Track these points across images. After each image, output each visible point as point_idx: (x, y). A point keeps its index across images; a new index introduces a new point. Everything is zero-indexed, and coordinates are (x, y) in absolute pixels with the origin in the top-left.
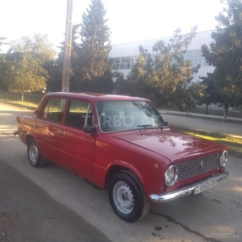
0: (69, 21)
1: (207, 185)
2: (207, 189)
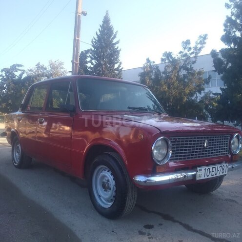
0: (77, 38)
1: (214, 170)
2: (215, 176)
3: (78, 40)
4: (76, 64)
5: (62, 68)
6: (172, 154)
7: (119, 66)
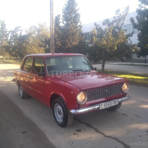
0: (52, 13)
1: (109, 103)
2: (110, 106)
3: (53, 14)
4: (53, 29)
5: (46, 26)
6: (87, 99)
7: (80, 24)
